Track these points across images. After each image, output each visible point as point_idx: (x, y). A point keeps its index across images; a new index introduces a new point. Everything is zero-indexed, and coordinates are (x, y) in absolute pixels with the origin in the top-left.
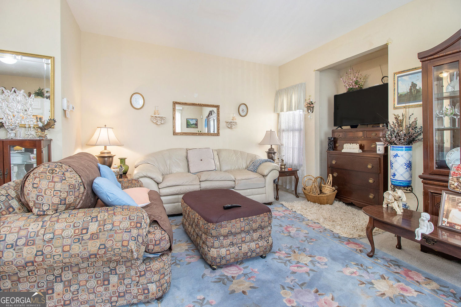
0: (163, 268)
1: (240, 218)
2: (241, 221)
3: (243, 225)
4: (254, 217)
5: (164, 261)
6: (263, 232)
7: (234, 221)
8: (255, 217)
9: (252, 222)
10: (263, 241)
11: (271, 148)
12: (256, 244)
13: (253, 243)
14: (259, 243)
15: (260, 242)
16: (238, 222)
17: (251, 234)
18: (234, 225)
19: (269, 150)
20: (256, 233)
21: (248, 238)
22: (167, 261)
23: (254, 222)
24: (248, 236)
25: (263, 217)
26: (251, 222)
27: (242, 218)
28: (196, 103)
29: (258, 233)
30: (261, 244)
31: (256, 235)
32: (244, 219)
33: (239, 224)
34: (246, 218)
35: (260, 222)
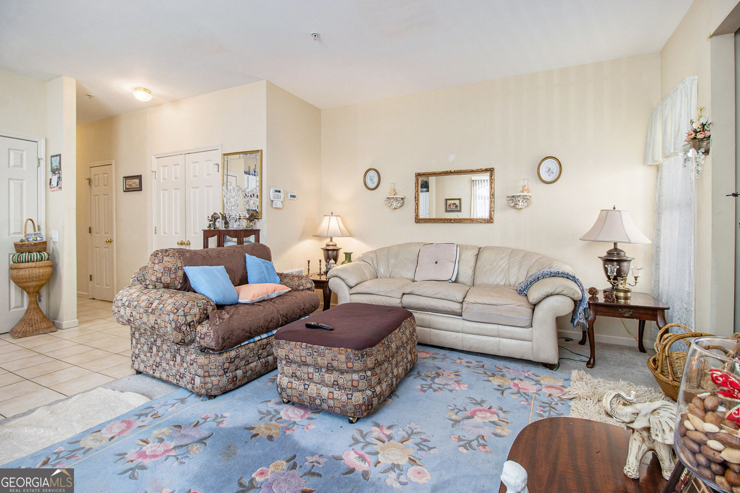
0: (207, 365)
1: (303, 342)
2: (303, 346)
3: (304, 353)
4: (322, 347)
5: (210, 359)
6: (341, 378)
7: (294, 343)
8: (323, 349)
9: (317, 353)
10: (342, 392)
11: (616, 249)
12: (330, 392)
13: (326, 389)
14: (335, 392)
15: (338, 392)
16: (298, 347)
17: (322, 373)
18: (292, 350)
19: (610, 253)
20: (330, 375)
21: (316, 376)
22: (214, 361)
23: (319, 355)
24: (318, 374)
25: (336, 353)
26: (315, 354)
27: (305, 344)
28: (449, 170)
29: (332, 376)
30: (337, 395)
31: (329, 378)
32: (306, 346)
33: (298, 350)
34: (310, 345)
35: (330, 360)
